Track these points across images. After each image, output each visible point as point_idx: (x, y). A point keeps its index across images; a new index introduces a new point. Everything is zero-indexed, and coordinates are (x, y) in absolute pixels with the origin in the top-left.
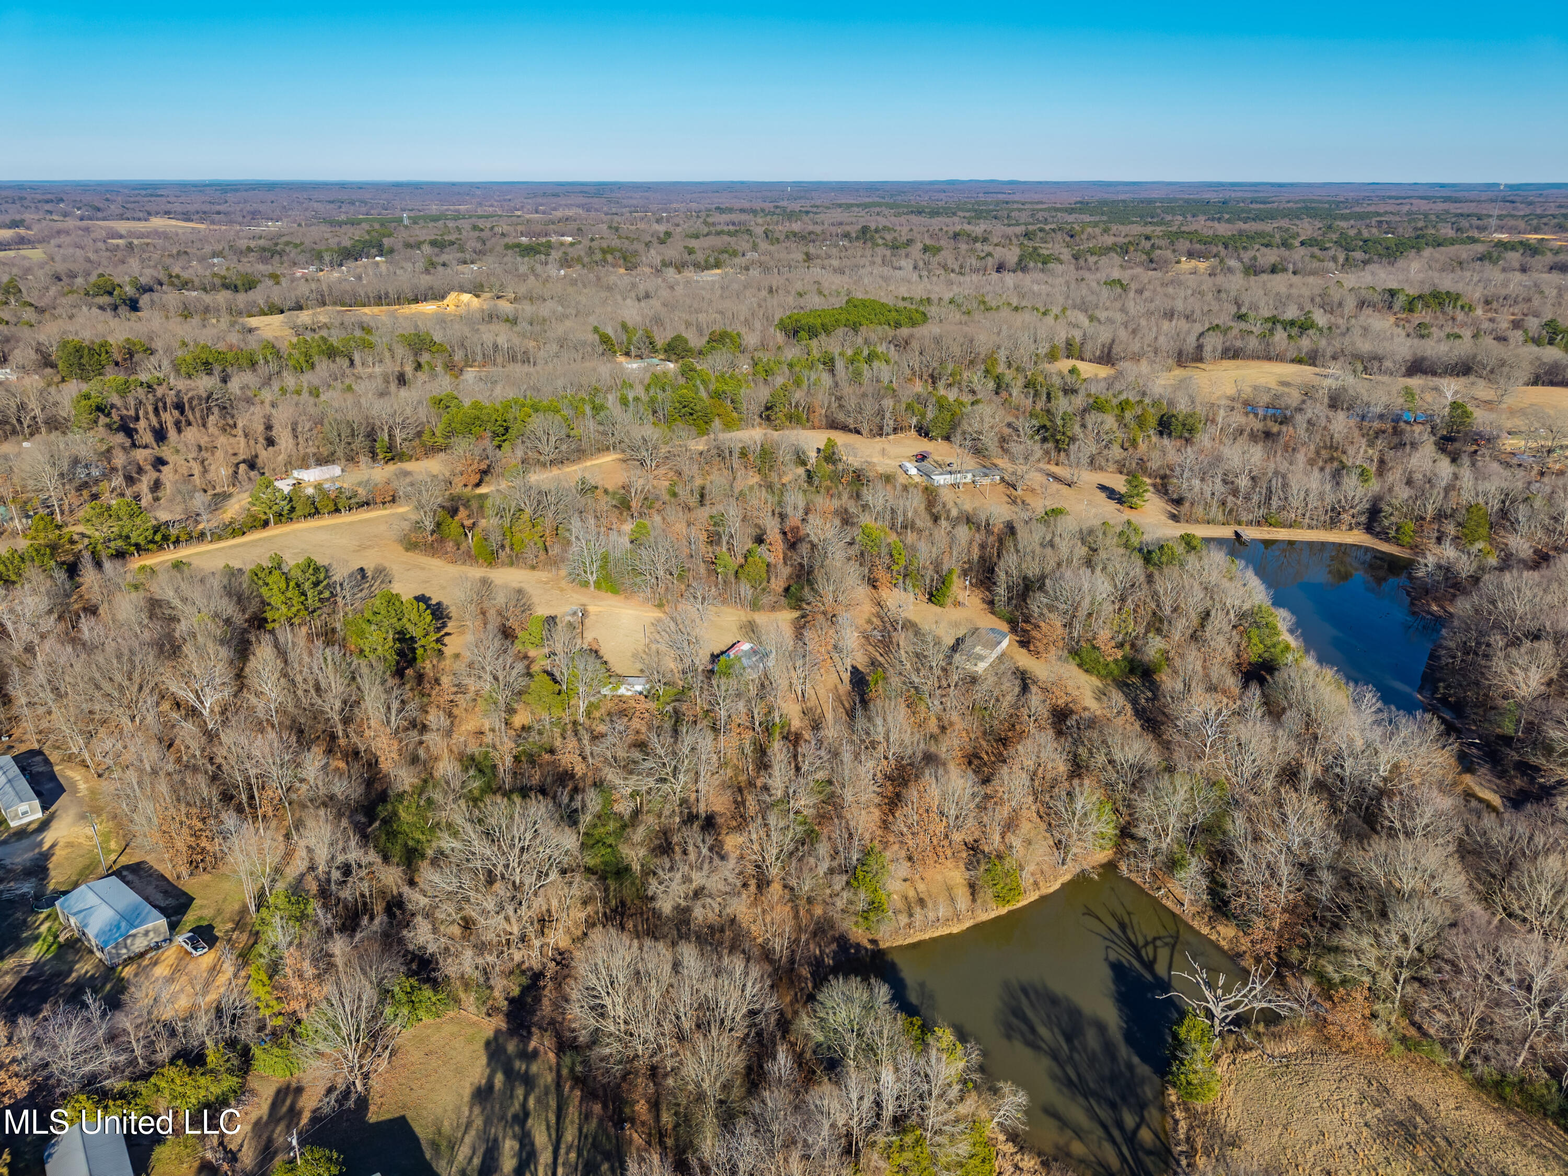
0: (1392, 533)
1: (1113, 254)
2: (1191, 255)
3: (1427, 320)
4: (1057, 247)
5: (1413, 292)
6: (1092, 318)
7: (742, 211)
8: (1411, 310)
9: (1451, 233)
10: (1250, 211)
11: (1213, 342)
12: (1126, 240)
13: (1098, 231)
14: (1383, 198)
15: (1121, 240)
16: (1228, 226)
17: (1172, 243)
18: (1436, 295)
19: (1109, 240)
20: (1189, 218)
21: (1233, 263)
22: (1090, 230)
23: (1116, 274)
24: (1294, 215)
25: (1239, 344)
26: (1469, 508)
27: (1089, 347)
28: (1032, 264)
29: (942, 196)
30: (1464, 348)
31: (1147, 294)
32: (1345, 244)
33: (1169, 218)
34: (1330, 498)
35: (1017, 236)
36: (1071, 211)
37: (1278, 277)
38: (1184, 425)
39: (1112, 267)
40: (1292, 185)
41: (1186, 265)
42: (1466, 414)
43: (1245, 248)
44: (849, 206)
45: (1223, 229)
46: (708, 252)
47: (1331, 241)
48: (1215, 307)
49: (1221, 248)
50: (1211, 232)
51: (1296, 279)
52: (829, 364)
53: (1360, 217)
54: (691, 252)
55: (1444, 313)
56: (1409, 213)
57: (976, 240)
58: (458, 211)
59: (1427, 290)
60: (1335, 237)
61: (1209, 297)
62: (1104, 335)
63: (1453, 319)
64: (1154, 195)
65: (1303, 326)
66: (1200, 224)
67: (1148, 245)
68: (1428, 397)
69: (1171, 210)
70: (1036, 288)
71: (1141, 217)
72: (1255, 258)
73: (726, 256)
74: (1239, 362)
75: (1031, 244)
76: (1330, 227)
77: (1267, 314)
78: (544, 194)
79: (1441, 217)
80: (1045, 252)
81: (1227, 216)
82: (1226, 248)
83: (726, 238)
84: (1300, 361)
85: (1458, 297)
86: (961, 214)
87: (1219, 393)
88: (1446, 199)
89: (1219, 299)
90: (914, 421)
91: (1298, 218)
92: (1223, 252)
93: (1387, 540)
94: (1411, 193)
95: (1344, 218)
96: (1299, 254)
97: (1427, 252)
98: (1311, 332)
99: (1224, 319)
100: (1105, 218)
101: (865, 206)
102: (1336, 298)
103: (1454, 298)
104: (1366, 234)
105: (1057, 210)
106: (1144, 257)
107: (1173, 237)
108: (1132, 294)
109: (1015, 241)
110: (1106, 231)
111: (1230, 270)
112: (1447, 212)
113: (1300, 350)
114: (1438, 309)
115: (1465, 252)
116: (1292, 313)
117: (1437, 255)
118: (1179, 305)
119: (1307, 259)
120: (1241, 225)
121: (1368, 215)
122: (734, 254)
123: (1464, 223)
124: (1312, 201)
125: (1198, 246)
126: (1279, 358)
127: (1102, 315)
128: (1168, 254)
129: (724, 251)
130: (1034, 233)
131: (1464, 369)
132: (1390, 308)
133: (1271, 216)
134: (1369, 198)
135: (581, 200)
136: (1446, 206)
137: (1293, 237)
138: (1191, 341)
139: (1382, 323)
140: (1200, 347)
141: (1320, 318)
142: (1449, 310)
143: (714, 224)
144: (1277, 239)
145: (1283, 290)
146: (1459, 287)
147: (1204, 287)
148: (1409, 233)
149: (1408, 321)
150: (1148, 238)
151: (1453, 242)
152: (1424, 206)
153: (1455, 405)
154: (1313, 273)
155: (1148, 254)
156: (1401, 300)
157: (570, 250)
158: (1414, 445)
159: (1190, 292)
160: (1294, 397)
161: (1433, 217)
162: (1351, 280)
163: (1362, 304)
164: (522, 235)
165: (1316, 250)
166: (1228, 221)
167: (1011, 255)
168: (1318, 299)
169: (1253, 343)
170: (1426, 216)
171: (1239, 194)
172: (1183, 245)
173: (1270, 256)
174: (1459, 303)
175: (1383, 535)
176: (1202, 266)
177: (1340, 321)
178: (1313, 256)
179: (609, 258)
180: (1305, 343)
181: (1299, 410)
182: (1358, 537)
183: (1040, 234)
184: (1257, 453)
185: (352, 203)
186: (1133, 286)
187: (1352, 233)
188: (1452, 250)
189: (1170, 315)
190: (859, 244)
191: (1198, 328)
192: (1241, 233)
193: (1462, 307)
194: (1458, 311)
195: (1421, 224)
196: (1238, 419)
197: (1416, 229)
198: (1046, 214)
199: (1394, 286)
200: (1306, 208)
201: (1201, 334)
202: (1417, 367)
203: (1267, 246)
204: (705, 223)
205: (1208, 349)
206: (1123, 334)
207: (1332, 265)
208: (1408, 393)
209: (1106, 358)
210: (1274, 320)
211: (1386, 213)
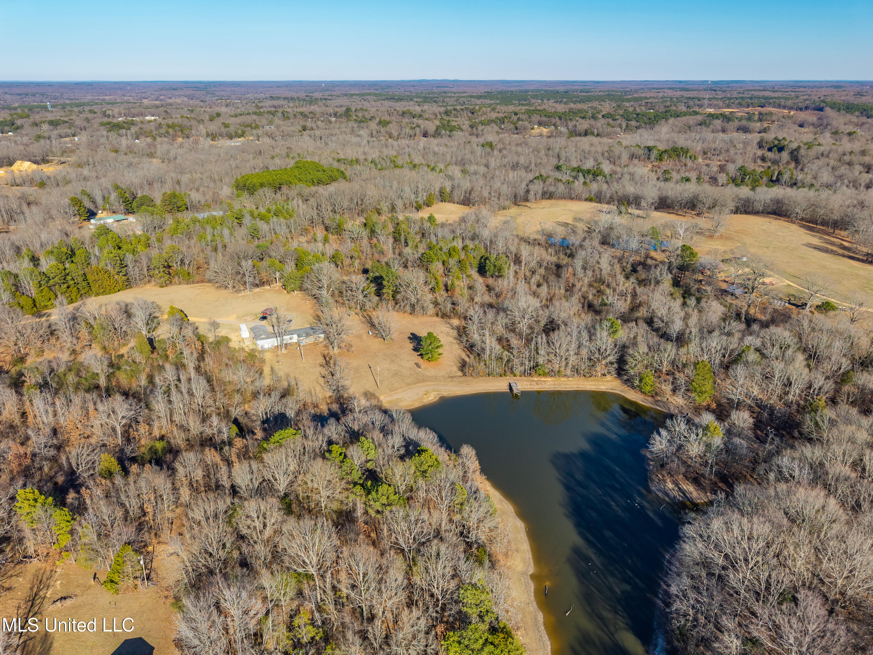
0: (637, 383)
1: (494, 125)
2: (540, 124)
3: (670, 167)
4: (461, 120)
5: (662, 147)
6: (463, 172)
7: (286, 98)
8: (661, 160)
9: (684, 109)
10: (578, 97)
12: (503, 115)
13: (489, 110)
14: (650, 89)
15: (501, 115)
16: (564, 106)
17: (530, 117)
18: (675, 149)
19: (494, 115)
20: (545, 101)
21: (563, 129)
22: (484, 109)
23: (491, 138)
24: (601, 99)
25: (552, 189)
26: (697, 364)
27: (456, 193)
28: (443, 132)
30: (691, 188)
32: (627, 117)
33: (534, 101)
35: (440, 113)
36: (479, 97)
37: (587, 139)
38: (495, 266)
40: (604, 82)
41: (537, 130)
43: (571, 120)
44: (353, 95)
45: (561, 108)
46: (239, 126)
47: (619, 115)
48: (545, 160)
49: (557, 119)
50: (554, 110)
51: (597, 140)
53: (636, 100)
54: (227, 126)
55: (680, 161)
56: (663, 97)
57: (415, 116)
59: (670, 146)
60: (621, 112)
61: (542, 153)
62: (469, 185)
63: (686, 165)
64: (531, 88)
65: (595, 174)
66: (550, 106)
67: (515, 118)
69: (535, 97)
70: (437, 149)
71: (519, 100)
72: (575, 126)
73: (249, 128)
74: (552, 201)
75: (447, 118)
76: (619, 106)
77: (575, 164)
79: (679, 100)
80: (454, 124)
81: (565, 100)
82: (560, 119)
83: (255, 117)
84: (590, 200)
85: (688, 150)
86: (415, 99)
88: (682, 89)
89: (547, 155)
91: (604, 101)
92: (558, 122)
93: (633, 388)
94: (664, 86)
95: (628, 100)
96: (601, 123)
97: (671, 121)
98: (599, 178)
99: (547, 170)
100: (498, 101)
101: (362, 95)
102: (617, 153)
103: (686, 151)
104: (638, 110)
105: (471, 97)
106: (512, 126)
107: (531, 113)
108: (496, 152)
109: (439, 117)
110: (493, 110)
111: (560, 134)
112: (682, 97)
113: (590, 191)
114: (676, 158)
115: (692, 120)
116: (589, 164)
117: (677, 123)
118: (522, 160)
119: (605, 126)
120: (572, 105)
121: (641, 99)
122: (257, 127)
123: (691, 103)
124: (612, 91)
125: (544, 119)
126: (578, 198)
127: (472, 169)
128: (526, 123)
129: (250, 126)
130: (450, 112)
131: (691, 206)
132: (649, 158)
133: (589, 99)
134: (643, 89)
136: (682, 93)
137: (598, 113)
138: (524, 186)
139: (643, 170)
140: (528, 191)
141: (607, 167)
142: (683, 159)
143: (262, 107)
144: (590, 114)
145: (587, 148)
146: (689, 144)
147: (542, 146)
148: (662, 109)
149: (659, 168)
150: (516, 114)
151: (685, 114)
152: (670, 93)
154: (608, 135)
155: (514, 124)
156: (654, 154)
158: (656, 282)
159: (531, 150)
160: (581, 233)
161: (675, 100)
162: (627, 139)
163: (632, 156)
164: (122, 116)
165: (610, 120)
166: (566, 103)
167: (431, 127)
168: (606, 154)
169: (562, 187)
170: (671, 99)
171: (576, 87)
172: (536, 118)
173: (583, 125)
174: (689, 155)
175: (630, 384)
176: (545, 131)
177: (619, 169)
178: (608, 124)
179: (171, 131)
180: (594, 187)
181: (581, 246)
182: (612, 384)
183: (454, 112)
186: (498, 146)
187: (631, 109)
188: (684, 119)
189: (515, 166)
190: (344, 119)
191: (531, 176)
192: (571, 110)
193: (690, 157)
194: (688, 159)
195: (668, 104)
197: (665, 107)
198: (464, 100)
199: (650, 144)
200: (609, 95)
201: (531, 182)
203: (583, 118)
204: (257, 106)
205: (533, 192)
206: (481, 183)
207: (618, 129)
208: (654, 232)
209: (467, 199)
210: (578, 170)
211: (651, 97)
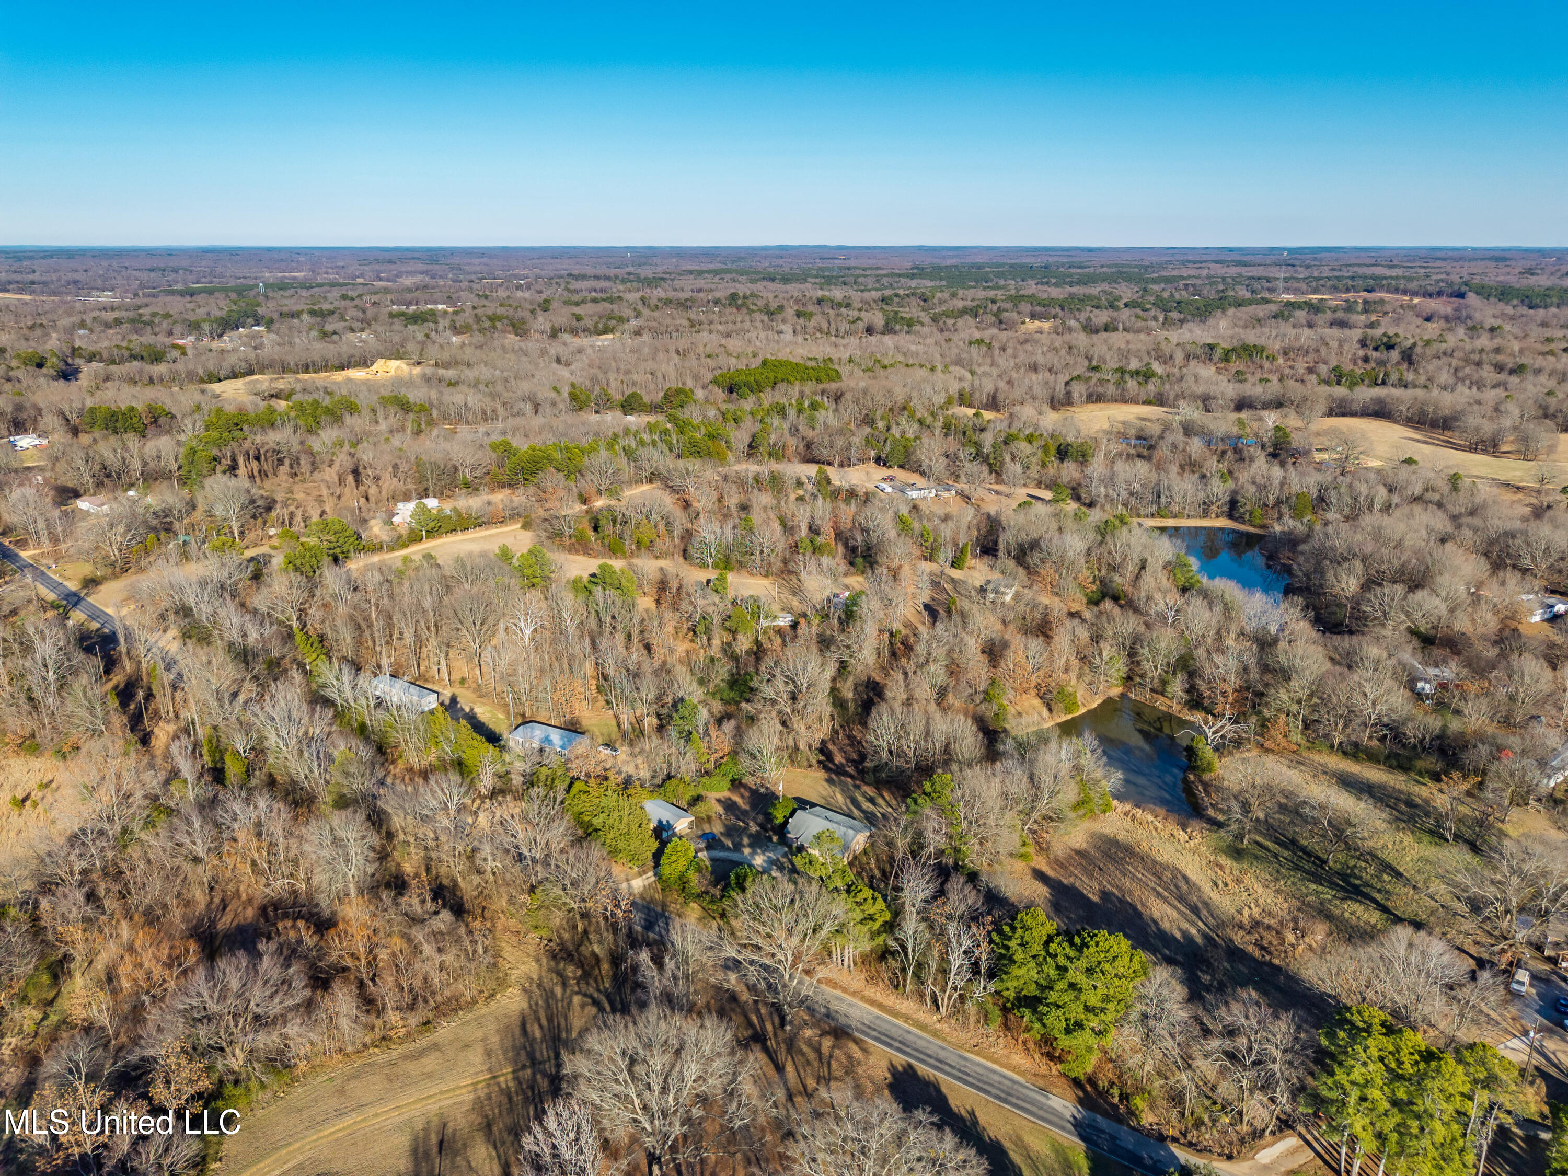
0: (1247, 517)
1: (966, 317)
2: (1033, 316)
3: (1241, 368)
4: (912, 310)
5: (1226, 345)
6: (973, 373)
7: (597, 278)
8: (1228, 361)
9: (1248, 295)
10: (1071, 276)
11: (1078, 390)
12: (974, 304)
13: (946, 295)
14: (1183, 263)
15: (969, 303)
16: (1059, 290)
17: (1016, 306)
18: (1246, 348)
19: (960, 304)
20: (1021, 282)
21: (1072, 323)
22: (938, 294)
23: (976, 334)
24: (1111, 279)
25: (1099, 390)
26: (1298, 495)
27: (978, 397)
28: (899, 327)
29: (781, 262)
30: (1274, 388)
31: (1010, 351)
32: (1162, 305)
33: (1003, 282)
34: (1202, 496)
35: (875, 301)
36: (912, 276)
37: (1114, 335)
38: (1078, 452)
39: (968, 329)
40: (1100, 250)
41: (1033, 325)
42: (1286, 435)
43: (1079, 310)
44: (700, 273)
45: (1056, 293)
46: (596, 318)
47: (1149, 302)
48: (1071, 361)
49: (1058, 309)
50: (1045, 296)
51: (1129, 336)
52: (782, 412)
53: (1168, 280)
54: (579, 318)
55: (1253, 362)
56: (1209, 277)
57: (839, 305)
58: (295, 278)
59: (1235, 343)
60: (1152, 299)
61: (1063, 352)
62: (989, 387)
63: (1261, 367)
64: (979, 260)
65: (1146, 375)
66: (1031, 288)
68: (1255, 425)
69: (1002, 275)
70: (913, 348)
71: (978, 281)
72: (1089, 319)
73: (611, 321)
74: (1101, 405)
75: (890, 308)
76: (1145, 290)
77: (1116, 366)
78: (377, 261)
79: (1237, 279)
80: (906, 316)
81: (1053, 281)
82: (1063, 309)
83: (604, 305)
84: (1151, 403)
85: (1263, 349)
86: (811, 280)
87: (1097, 427)
88: (1239, 263)
89: (1071, 354)
90: (873, 454)
91: (1116, 281)
92: (1061, 313)
93: (1244, 523)
94: (1205, 258)
95: (1154, 281)
96: (1125, 314)
97: (1231, 311)
98: (1154, 379)
99: (1081, 371)
100: (946, 283)
101: (716, 272)
102: (1167, 352)
103: (1260, 350)
104: (1177, 297)
105: (899, 275)
106: (994, 319)
107: (1017, 300)
108: (997, 351)
109: (875, 305)
110: (954, 295)
111: (1070, 330)
112: (1240, 275)
113: (1148, 394)
114: (1249, 359)
115: (1261, 311)
116: (1134, 365)
117: (1239, 314)
118: (1040, 359)
119: (1133, 319)
120: (1069, 289)
121: (1174, 279)
122: (621, 320)
123: (1257, 286)
124: (1123, 266)
125: (1038, 309)
126: (1133, 401)
127: (979, 370)
128: (1014, 315)
129: (608, 317)
130: (889, 298)
131: (1278, 404)
132: (1211, 359)
133: (1092, 280)
134: (1171, 262)
135: (421, 267)
136: (1238, 269)
137: (1117, 300)
138: (1060, 389)
139: (1207, 371)
140: (1068, 394)
141: (1157, 368)
142: (1257, 359)
143: (578, 291)
144: (1104, 302)
145: (1121, 345)
146: (1261, 341)
147: (1057, 344)
148: (1213, 295)
149: (1227, 370)
150: (993, 301)
151: (1250, 302)
152: (1219, 269)
153: (1277, 429)
154: (1141, 331)
155: (996, 316)
156: (1219, 353)
157: (456, 318)
158: (1252, 459)
159: (1044, 348)
160: (1155, 429)
161: (1230, 281)
162: (1175, 336)
163: (1188, 357)
164: (393, 303)
165: (1138, 311)
166: (1056, 285)
167: (878, 320)
168: (1152, 353)
169: (1111, 389)
170: (1224, 279)
171: (1057, 259)
172: (1026, 307)
173: (1102, 317)
174: (1264, 354)
175: (1240, 519)
176: (1047, 325)
177: (1176, 370)
178: (1137, 316)
179: (499, 325)
180: (1151, 388)
181: (1161, 437)
182: (1223, 522)
183: (896, 300)
184: (1142, 468)
185: (176, 271)
186: (996, 344)
187: (1166, 295)
188: (1251, 309)
189: (1035, 368)
191: (1063, 378)
192: (1072, 296)
193: (1267, 358)
194: (1265, 360)
195: (1221, 287)
196: (1115, 447)
197: (1218, 291)
198: (891, 280)
199: (1210, 340)
200: (1120, 273)
201: (1067, 383)
202: (1241, 405)
203: (1097, 307)
204: (569, 290)
205: (1075, 395)
206: (1002, 384)
207: (1154, 323)
208: (1241, 423)
209: (993, 404)
210: (1122, 371)
211: (1189, 277)
